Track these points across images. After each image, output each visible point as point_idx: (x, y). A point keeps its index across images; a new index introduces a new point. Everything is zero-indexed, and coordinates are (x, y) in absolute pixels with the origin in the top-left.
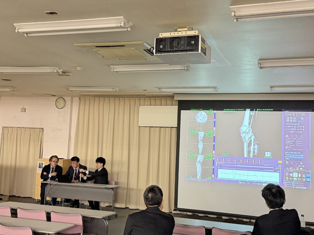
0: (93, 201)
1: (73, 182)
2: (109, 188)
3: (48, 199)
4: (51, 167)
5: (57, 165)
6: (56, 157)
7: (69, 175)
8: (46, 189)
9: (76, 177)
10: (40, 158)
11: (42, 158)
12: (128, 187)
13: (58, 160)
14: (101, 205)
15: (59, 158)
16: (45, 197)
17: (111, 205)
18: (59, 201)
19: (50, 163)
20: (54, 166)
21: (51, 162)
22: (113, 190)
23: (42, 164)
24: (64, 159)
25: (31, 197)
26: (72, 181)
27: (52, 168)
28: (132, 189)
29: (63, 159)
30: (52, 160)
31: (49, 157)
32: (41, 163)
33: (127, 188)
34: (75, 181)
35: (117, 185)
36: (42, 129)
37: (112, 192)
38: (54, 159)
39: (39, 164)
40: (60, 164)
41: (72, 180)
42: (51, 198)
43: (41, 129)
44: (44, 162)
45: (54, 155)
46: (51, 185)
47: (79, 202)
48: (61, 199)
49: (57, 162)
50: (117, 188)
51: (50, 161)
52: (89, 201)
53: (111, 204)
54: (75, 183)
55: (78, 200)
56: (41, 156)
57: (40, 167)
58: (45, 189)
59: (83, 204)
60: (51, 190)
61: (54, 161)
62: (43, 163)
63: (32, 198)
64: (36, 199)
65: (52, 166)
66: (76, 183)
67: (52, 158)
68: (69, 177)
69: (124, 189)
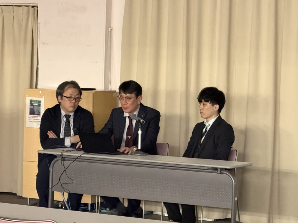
0: (177, 205)
1: (123, 153)
2: (222, 169)
3: (58, 196)
4: (63, 113)
5: (79, 107)
6: (74, 84)
7: (111, 131)
8: (51, 170)
9: (130, 137)
10: (31, 87)
11: (36, 88)
12: (277, 167)
13: (81, 94)
14: (199, 216)
15: (82, 86)
16: (50, 190)
17: (229, 216)
18: (86, 205)
19: (60, 101)
20: (71, 109)
21: (62, 99)
22: (234, 175)
23: (39, 105)
24: (95, 89)
25: (14, 192)
26: (122, 150)
27: (66, 116)
28: (288, 174)
29: (93, 91)
30: (65, 94)
31: (56, 86)
32: (35, 101)
33: (273, 171)
34: (128, 149)
35: (244, 161)
36: (33, 7)
37: (231, 180)
38: (69, 92)
39: (31, 104)
40: (86, 103)
41: (119, 148)
42: (66, 194)
43: (31, 9)
44: (42, 100)
45: (69, 80)
46: (63, 159)
47: (141, 206)
48: (93, 197)
49: (78, 98)
50: (243, 170)
51: (59, 97)
52: (167, 205)
53: (227, 213)
54: (127, 153)
55: (138, 202)
56: (33, 83)
57: (32, 112)
58: (49, 171)
59: (152, 212)
60: (64, 174)
61: (69, 96)
62: (39, 102)
63: (15, 194)
64: (27, 198)
65: (66, 110)
66: (129, 156)
67: (63, 87)
68: (112, 138)
69: (264, 172)
